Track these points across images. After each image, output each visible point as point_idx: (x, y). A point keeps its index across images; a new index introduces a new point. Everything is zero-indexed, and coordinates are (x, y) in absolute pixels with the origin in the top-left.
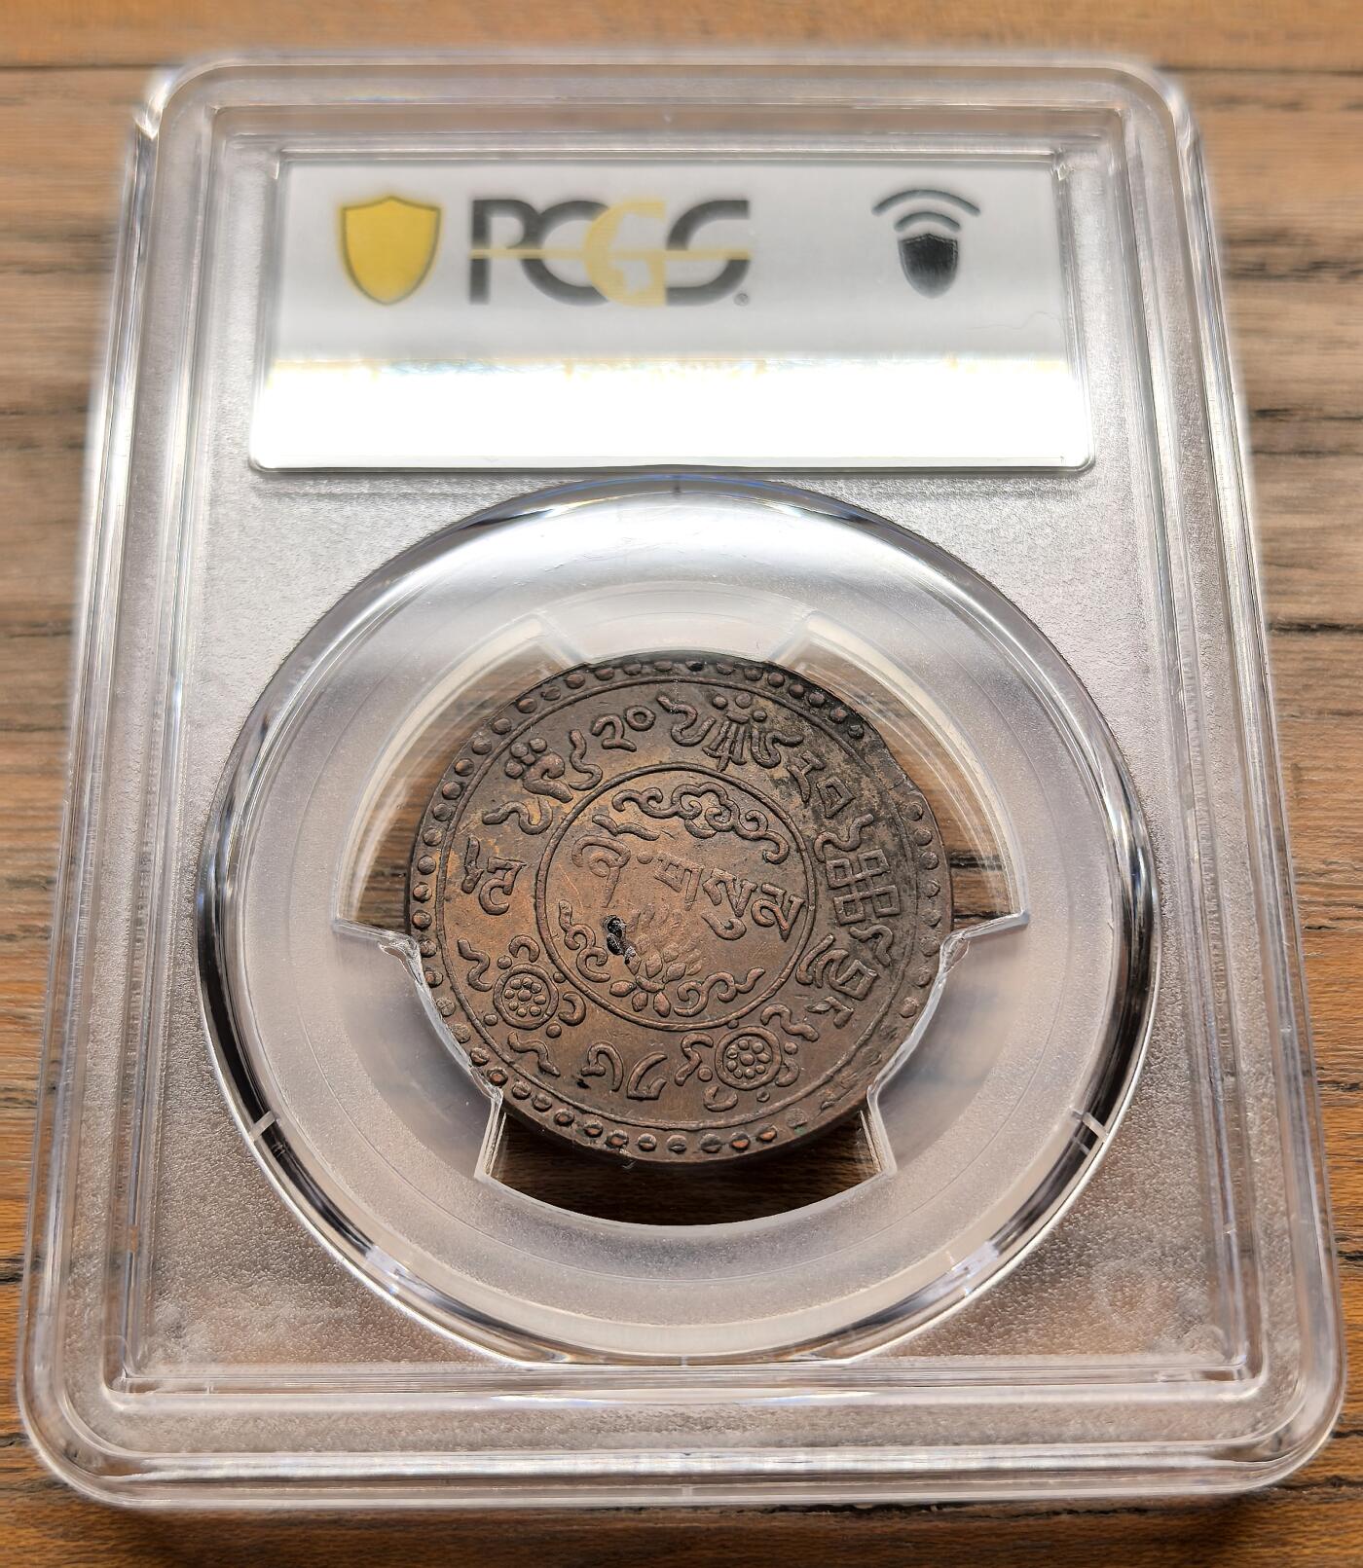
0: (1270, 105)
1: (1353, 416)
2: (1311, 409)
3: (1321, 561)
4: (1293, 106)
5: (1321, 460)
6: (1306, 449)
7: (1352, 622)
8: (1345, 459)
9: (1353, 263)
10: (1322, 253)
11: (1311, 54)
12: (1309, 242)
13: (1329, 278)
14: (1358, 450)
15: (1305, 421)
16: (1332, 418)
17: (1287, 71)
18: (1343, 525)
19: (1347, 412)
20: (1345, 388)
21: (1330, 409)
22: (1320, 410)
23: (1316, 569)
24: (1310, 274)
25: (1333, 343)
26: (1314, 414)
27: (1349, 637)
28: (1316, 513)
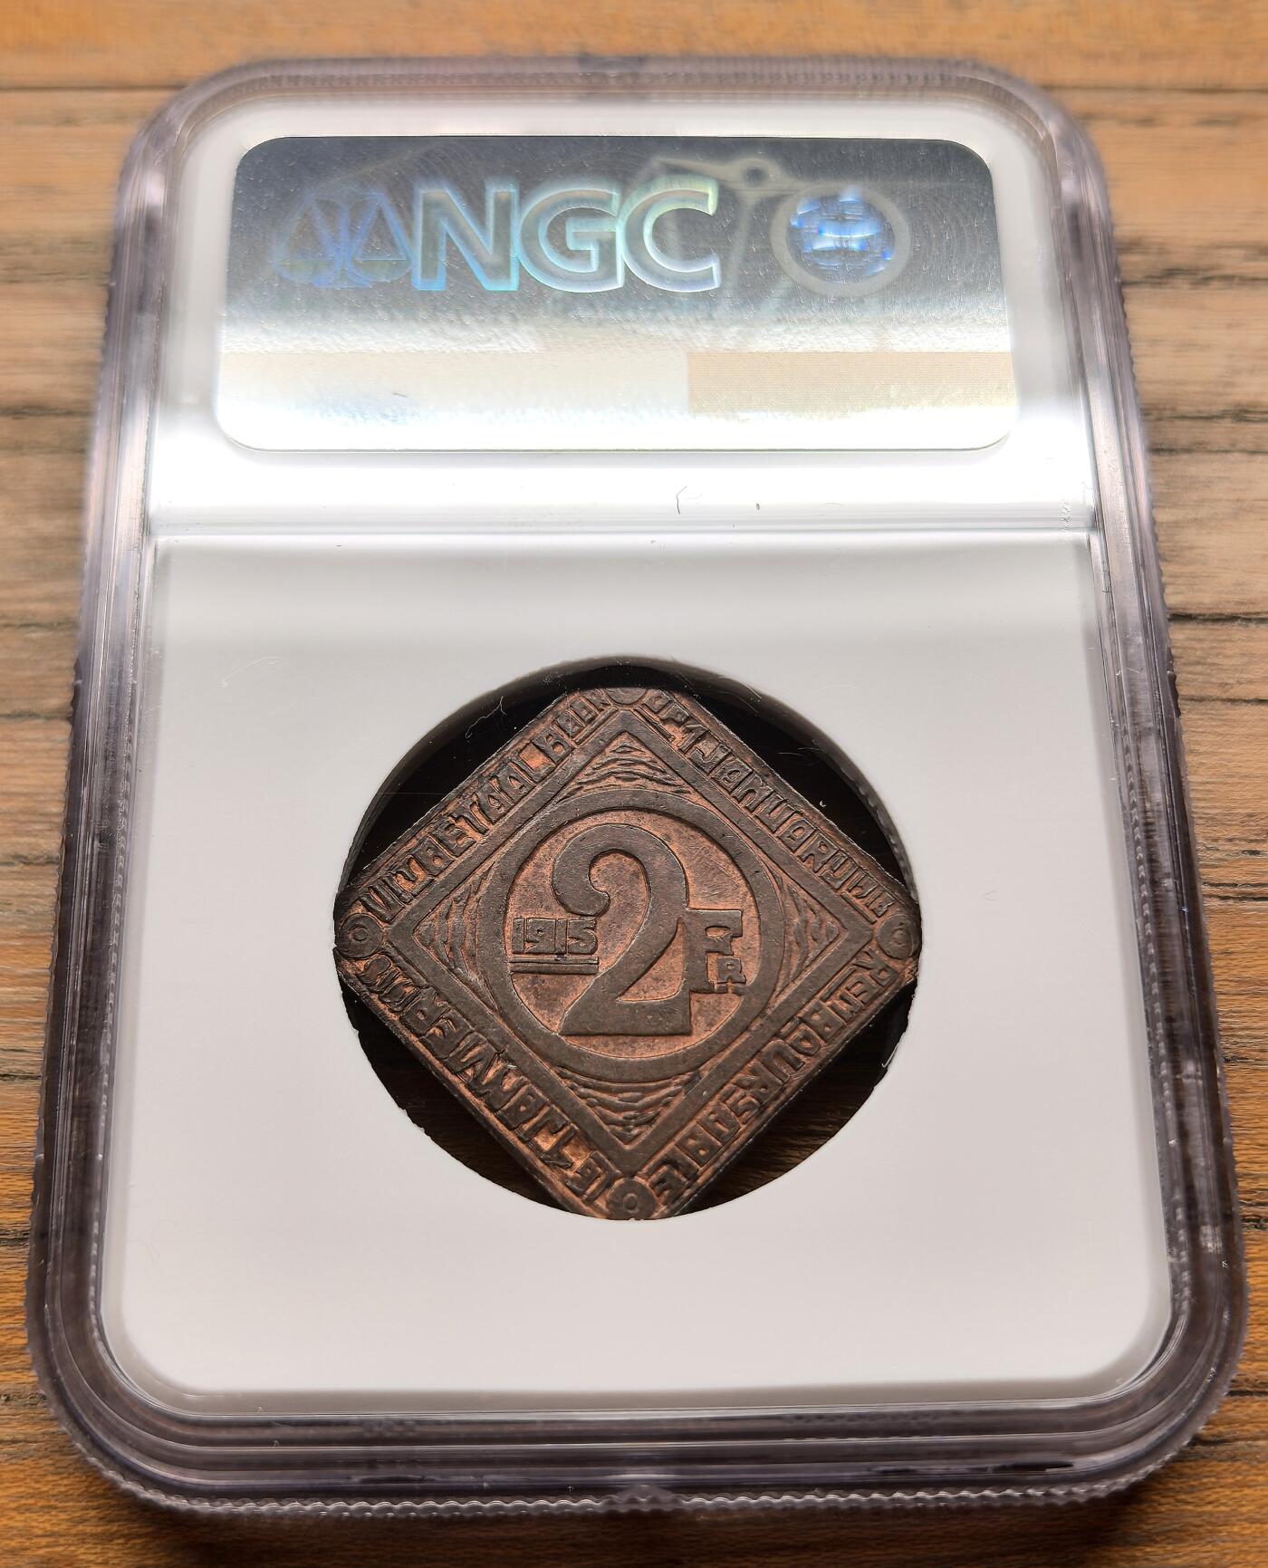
0: (1124, 121)
1: (1205, 415)
2: (1165, 409)
3: (1174, 553)
4: (1147, 122)
5: (1173, 457)
6: (1159, 447)
7: (1204, 612)
8: (1196, 456)
9: (1205, 270)
10: (1176, 260)
11: (1164, 73)
12: (1162, 250)
13: (1182, 284)
14: (1209, 447)
15: (1159, 419)
16: (1184, 417)
17: (1141, 89)
18: (1196, 519)
19: (1199, 412)
20: (1198, 388)
21: (1184, 409)
22: (1174, 409)
23: (1169, 562)
24: (1164, 280)
25: (1186, 346)
26: (1168, 413)
27: (1201, 626)
28: (1170, 508)
